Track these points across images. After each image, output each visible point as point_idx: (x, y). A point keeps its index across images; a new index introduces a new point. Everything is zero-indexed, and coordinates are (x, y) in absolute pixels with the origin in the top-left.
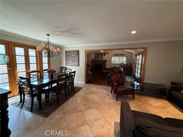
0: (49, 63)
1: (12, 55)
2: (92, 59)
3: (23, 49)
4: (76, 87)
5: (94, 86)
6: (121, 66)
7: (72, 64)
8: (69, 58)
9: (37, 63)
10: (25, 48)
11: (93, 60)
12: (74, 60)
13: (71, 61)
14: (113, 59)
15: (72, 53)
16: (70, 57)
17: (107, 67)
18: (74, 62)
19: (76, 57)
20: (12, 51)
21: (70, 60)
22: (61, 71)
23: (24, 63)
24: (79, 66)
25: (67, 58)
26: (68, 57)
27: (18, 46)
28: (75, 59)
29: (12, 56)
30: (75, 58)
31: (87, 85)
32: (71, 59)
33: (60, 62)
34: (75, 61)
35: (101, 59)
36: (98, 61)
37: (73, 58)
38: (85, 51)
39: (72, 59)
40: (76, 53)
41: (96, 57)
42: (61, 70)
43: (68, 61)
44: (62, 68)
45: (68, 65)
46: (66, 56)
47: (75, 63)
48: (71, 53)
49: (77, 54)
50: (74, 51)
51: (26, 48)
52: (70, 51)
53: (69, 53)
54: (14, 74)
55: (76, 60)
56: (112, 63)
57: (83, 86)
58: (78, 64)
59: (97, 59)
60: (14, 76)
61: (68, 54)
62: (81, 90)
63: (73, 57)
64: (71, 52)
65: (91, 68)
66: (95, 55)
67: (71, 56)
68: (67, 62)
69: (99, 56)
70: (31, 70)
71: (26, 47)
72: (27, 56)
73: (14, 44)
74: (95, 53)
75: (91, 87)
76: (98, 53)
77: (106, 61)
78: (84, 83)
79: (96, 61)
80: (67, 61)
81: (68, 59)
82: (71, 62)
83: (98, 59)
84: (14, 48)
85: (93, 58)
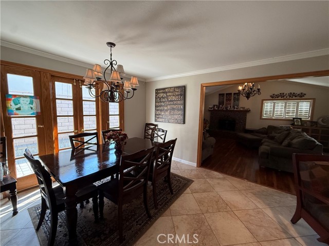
0: (122, 115)
1: (47, 98)
2: (211, 107)
3: (71, 85)
4: (175, 176)
5: (224, 179)
6: (293, 124)
7: (169, 117)
8: (163, 104)
9: (97, 115)
10: (75, 84)
11: (214, 110)
12: (173, 109)
13: (167, 110)
14: (268, 106)
15: (169, 92)
16: (164, 102)
17: (248, 127)
18: (174, 114)
19: (178, 102)
20: (47, 89)
21: (166, 108)
22: (145, 132)
23: (72, 115)
24: (184, 123)
25: (158, 104)
26: (161, 102)
27: (60, 80)
28: (175, 107)
29: (46, 101)
30: (176, 104)
31: (204, 171)
32: (167, 106)
33: (145, 112)
34: (176, 112)
35: (234, 107)
36: (227, 110)
37: (171, 104)
38: (202, 87)
39: (169, 107)
40: (178, 92)
41: (221, 103)
42: (145, 130)
43: (161, 110)
44: (148, 125)
45: (161, 120)
46: (156, 100)
47: (176, 117)
48: (167, 92)
49: (181, 95)
50: (175, 87)
51: (77, 83)
52: (164, 89)
53: (163, 93)
54: (50, 138)
55: (178, 110)
56: (264, 116)
57: (193, 173)
58: (182, 117)
59: (223, 107)
60: (49, 141)
61: (162, 95)
62: (188, 190)
63: (171, 101)
64: (166, 90)
65: (209, 127)
66: (219, 99)
67: (168, 99)
68: (157, 113)
69: (229, 100)
70: (85, 129)
71: (77, 81)
72: (78, 101)
73: (52, 76)
74: (220, 94)
75: (216, 181)
76: (227, 94)
77: (248, 111)
78: (195, 165)
79: (223, 110)
80: (158, 110)
81: (160, 106)
82: (167, 113)
83: (226, 108)
84: (51, 84)
85: (214, 106)
